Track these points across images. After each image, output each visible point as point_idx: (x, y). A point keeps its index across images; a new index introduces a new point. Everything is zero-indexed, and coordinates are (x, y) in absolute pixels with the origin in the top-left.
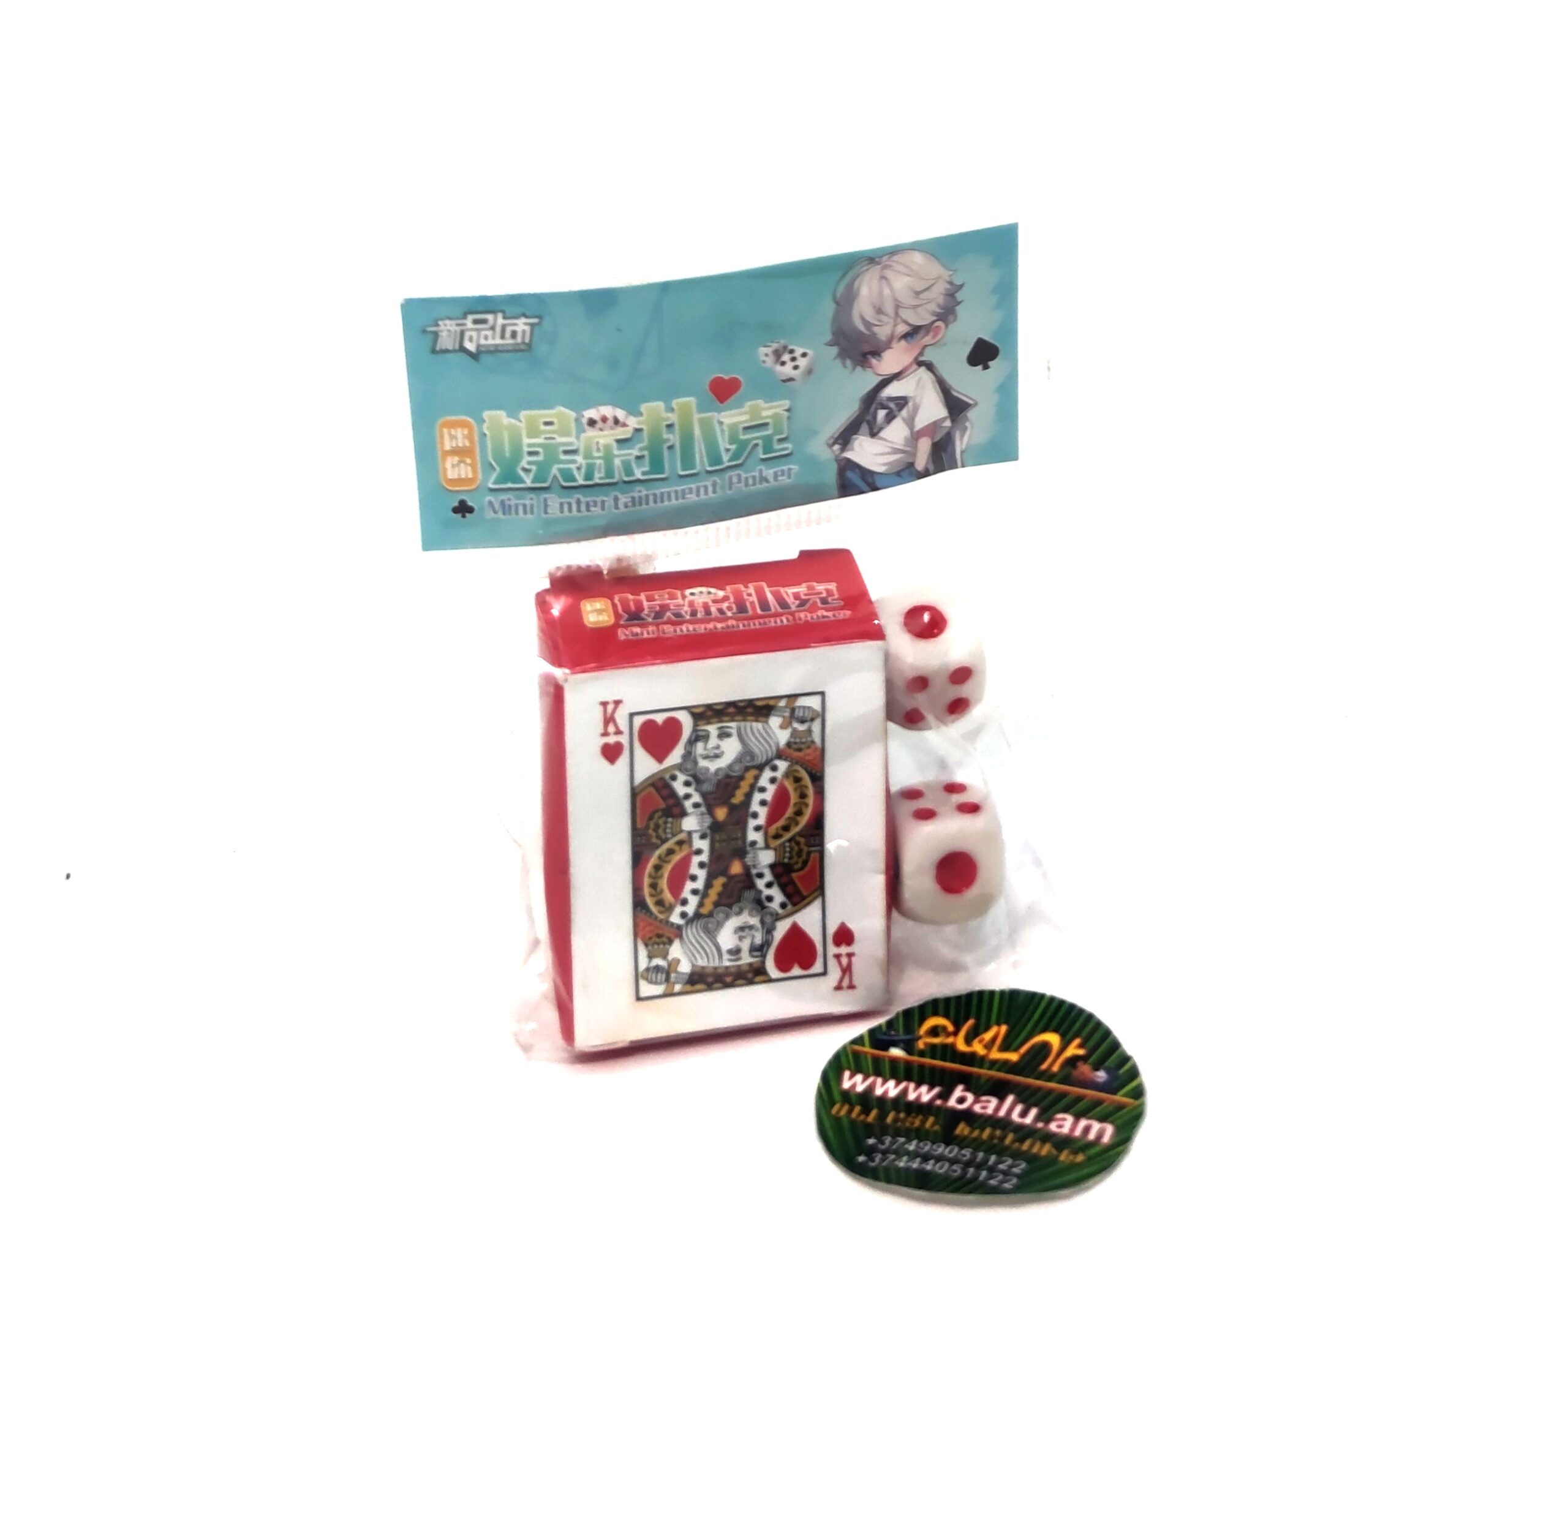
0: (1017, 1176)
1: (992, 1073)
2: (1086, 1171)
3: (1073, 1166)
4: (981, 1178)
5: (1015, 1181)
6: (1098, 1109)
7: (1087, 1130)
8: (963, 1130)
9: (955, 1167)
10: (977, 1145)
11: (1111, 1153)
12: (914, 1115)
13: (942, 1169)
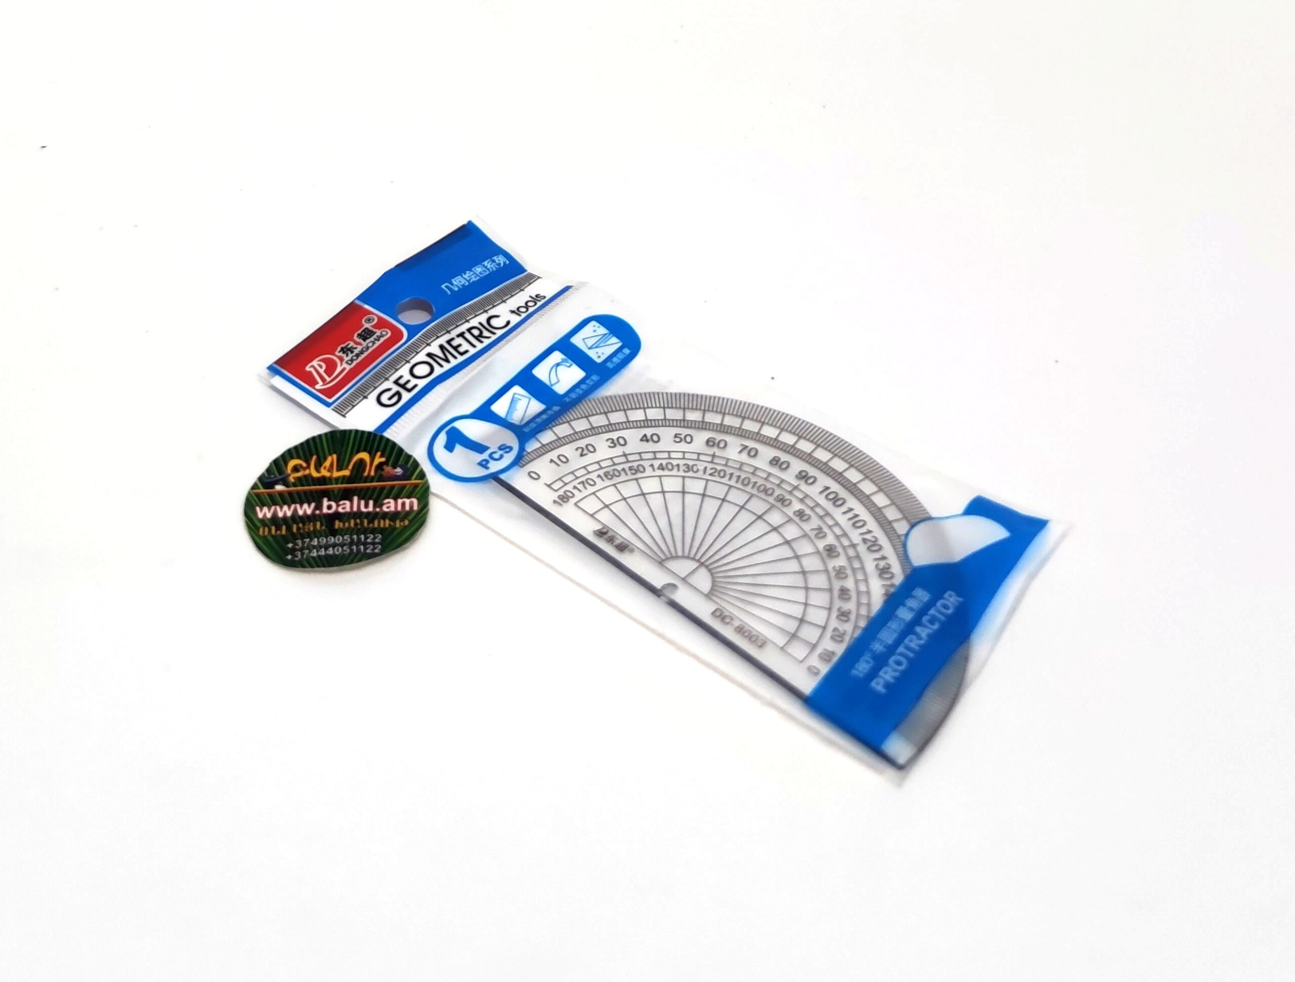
0: (379, 543)
1: (340, 486)
2: (412, 529)
3: (405, 528)
4: (362, 550)
5: (380, 546)
6: (404, 492)
7: (403, 504)
8: (339, 525)
9: (345, 548)
10: (349, 531)
11: (421, 515)
12: (307, 523)
13: (338, 551)
